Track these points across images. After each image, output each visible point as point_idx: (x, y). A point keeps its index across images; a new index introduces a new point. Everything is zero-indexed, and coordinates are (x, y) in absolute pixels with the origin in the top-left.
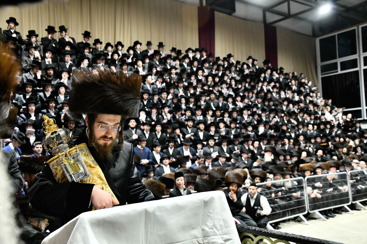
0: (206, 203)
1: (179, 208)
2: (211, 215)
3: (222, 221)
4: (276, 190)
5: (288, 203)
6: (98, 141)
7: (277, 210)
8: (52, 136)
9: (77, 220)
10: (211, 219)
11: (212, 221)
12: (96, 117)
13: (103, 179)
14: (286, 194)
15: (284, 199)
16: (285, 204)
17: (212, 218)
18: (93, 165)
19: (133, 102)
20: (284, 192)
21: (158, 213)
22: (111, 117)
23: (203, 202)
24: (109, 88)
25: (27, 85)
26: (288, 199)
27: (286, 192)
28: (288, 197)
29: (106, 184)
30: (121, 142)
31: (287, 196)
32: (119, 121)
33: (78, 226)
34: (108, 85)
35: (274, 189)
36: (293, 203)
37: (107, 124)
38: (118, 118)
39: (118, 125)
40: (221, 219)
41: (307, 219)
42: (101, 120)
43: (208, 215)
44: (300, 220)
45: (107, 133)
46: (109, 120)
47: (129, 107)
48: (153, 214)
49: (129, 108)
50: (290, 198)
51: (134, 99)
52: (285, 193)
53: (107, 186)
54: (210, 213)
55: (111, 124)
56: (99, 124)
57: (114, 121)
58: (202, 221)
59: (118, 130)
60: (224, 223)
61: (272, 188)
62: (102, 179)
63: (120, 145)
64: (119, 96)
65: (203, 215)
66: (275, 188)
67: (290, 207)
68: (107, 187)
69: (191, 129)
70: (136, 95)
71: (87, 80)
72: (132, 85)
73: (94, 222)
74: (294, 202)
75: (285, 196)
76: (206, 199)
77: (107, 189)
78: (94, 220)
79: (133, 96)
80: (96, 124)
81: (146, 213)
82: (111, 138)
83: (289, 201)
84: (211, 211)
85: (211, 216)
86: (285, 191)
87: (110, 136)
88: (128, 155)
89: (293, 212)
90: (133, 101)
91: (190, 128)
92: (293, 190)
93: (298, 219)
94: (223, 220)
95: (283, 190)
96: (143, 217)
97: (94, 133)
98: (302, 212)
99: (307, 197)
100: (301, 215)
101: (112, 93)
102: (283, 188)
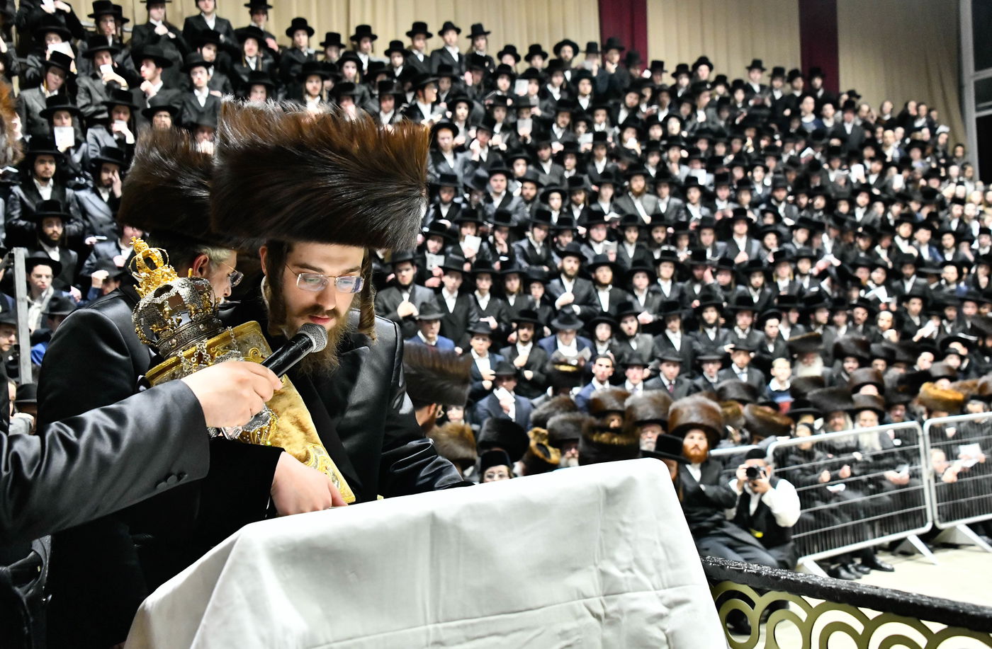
0: (611, 496)
1: (531, 511)
2: (628, 530)
3: (660, 549)
4: (835, 460)
5: (871, 499)
6: (295, 319)
8: (158, 301)
9: (232, 544)
10: (628, 541)
11: (629, 549)
12: (290, 249)
13: (307, 428)
14: (865, 474)
15: (860, 487)
16: (864, 501)
17: (630, 538)
19: (400, 207)
20: (861, 468)
21: (468, 526)
22: (333, 250)
23: (602, 493)
24: (327, 163)
25: (105, 166)
26: (871, 486)
27: (866, 467)
28: (870, 481)
29: (316, 443)
30: (366, 323)
31: (869, 479)
33: (235, 563)
34: (324, 158)
36: (888, 499)
37: (320, 270)
38: (356, 255)
39: (357, 274)
40: (658, 542)
41: (931, 546)
42: (305, 260)
43: (618, 531)
44: (909, 550)
45: (321, 296)
46: (328, 260)
48: (455, 527)
49: (388, 225)
51: (403, 197)
52: (862, 471)
54: (623, 523)
55: (332, 270)
56: (297, 269)
58: (601, 549)
59: (356, 289)
60: (666, 552)
62: (304, 430)
65: (604, 531)
66: (830, 456)
67: (878, 510)
68: (319, 452)
70: (411, 186)
72: (397, 156)
73: (281, 549)
74: (890, 496)
75: (864, 478)
76: (613, 483)
77: (318, 456)
78: (283, 546)
79: (399, 189)
80: (289, 271)
81: (434, 523)
82: (335, 312)
83: (873, 492)
84: (626, 519)
85: (626, 534)
86: (862, 465)
87: (330, 307)
88: (385, 357)
89: (887, 526)
90: (400, 205)
91: (569, 277)
92: (887, 461)
93: (902, 547)
94: (663, 545)
95: (855, 461)
96: (426, 535)
97: (284, 298)
98: (916, 527)
99: (929, 481)
100: (912, 536)
101: (334, 181)
102: (857, 455)
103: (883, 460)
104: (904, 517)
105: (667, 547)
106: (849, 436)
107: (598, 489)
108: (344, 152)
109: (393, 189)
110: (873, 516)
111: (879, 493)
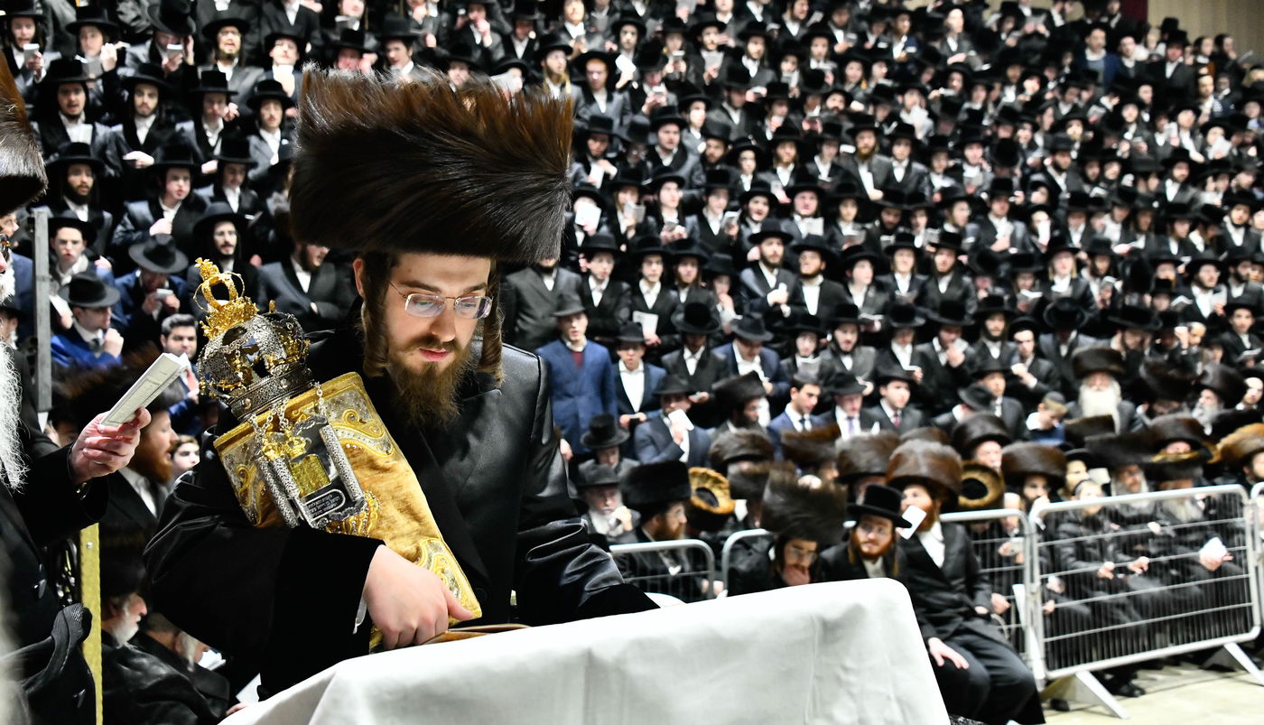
0: (831, 631)
1: (719, 649)
2: (852, 678)
3: (895, 706)
4: (1123, 533)
5: (1173, 590)
6: (401, 354)
7: (1123, 616)
8: (227, 350)
9: (323, 686)
10: (851, 695)
11: (851, 704)
12: (395, 263)
13: (420, 515)
14: (1165, 554)
15: (1158, 571)
16: (1162, 592)
17: (855, 690)
18: (382, 458)
19: (539, 205)
20: (1159, 545)
21: (637, 669)
23: (818, 627)
24: (445, 150)
25: (140, 87)
26: (1174, 572)
27: (1167, 544)
28: (1172, 564)
29: (434, 536)
30: (490, 357)
31: (1171, 561)
32: (485, 279)
33: (326, 715)
34: (441, 142)
35: (1112, 530)
36: (1197, 590)
37: (436, 290)
38: (481, 268)
39: (481, 294)
40: (892, 696)
41: (1257, 660)
42: (416, 275)
43: (838, 679)
44: (1226, 663)
45: (436, 324)
46: (447, 276)
47: (522, 225)
48: (619, 669)
49: (524, 229)
50: (1186, 569)
51: (543, 190)
52: (1162, 549)
53: (439, 541)
54: (846, 669)
55: (451, 289)
56: (404, 289)
57: (463, 276)
58: (815, 706)
59: (480, 313)
60: (903, 712)
61: (1108, 524)
62: (416, 517)
63: (488, 370)
64: (482, 181)
65: (819, 678)
67: (1182, 605)
68: (437, 548)
69: (776, 271)
70: (552, 176)
71: (357, 120)
72: (535, 137)
73: (387, 697)
74: (1200, 586)
75: (1163, 559)
76: (832, 614)
77: (434, 555)
78: (390, 693)
79: (537, 180)
80: (394, 291)
81: (591, 664)
82: (453, 344)
83: (1176, 580)
84: (849, 663)
85: (849, 684)
86: (1162, 541)
87: (448, 338)
88: (521, 403)
90: (538, 201)
91: (771, 267)
93: (1215, 659)
94: (899, 700)
95: (1152, 535)
96: (579, 681)
97: (387, 327)
98: (1237, 632)
99: (1257, 569)
100: (1231, 644)
101: (453, 173)
102: (1154, 527)
103: (1190, 536)
104: (1219, 617)
105: (905, 705)
106: (1141, 500)
107: (813, 621)
108: (467, 134)
109: (529, 180)
110: (1176, 613)
111: (1184, 582)
